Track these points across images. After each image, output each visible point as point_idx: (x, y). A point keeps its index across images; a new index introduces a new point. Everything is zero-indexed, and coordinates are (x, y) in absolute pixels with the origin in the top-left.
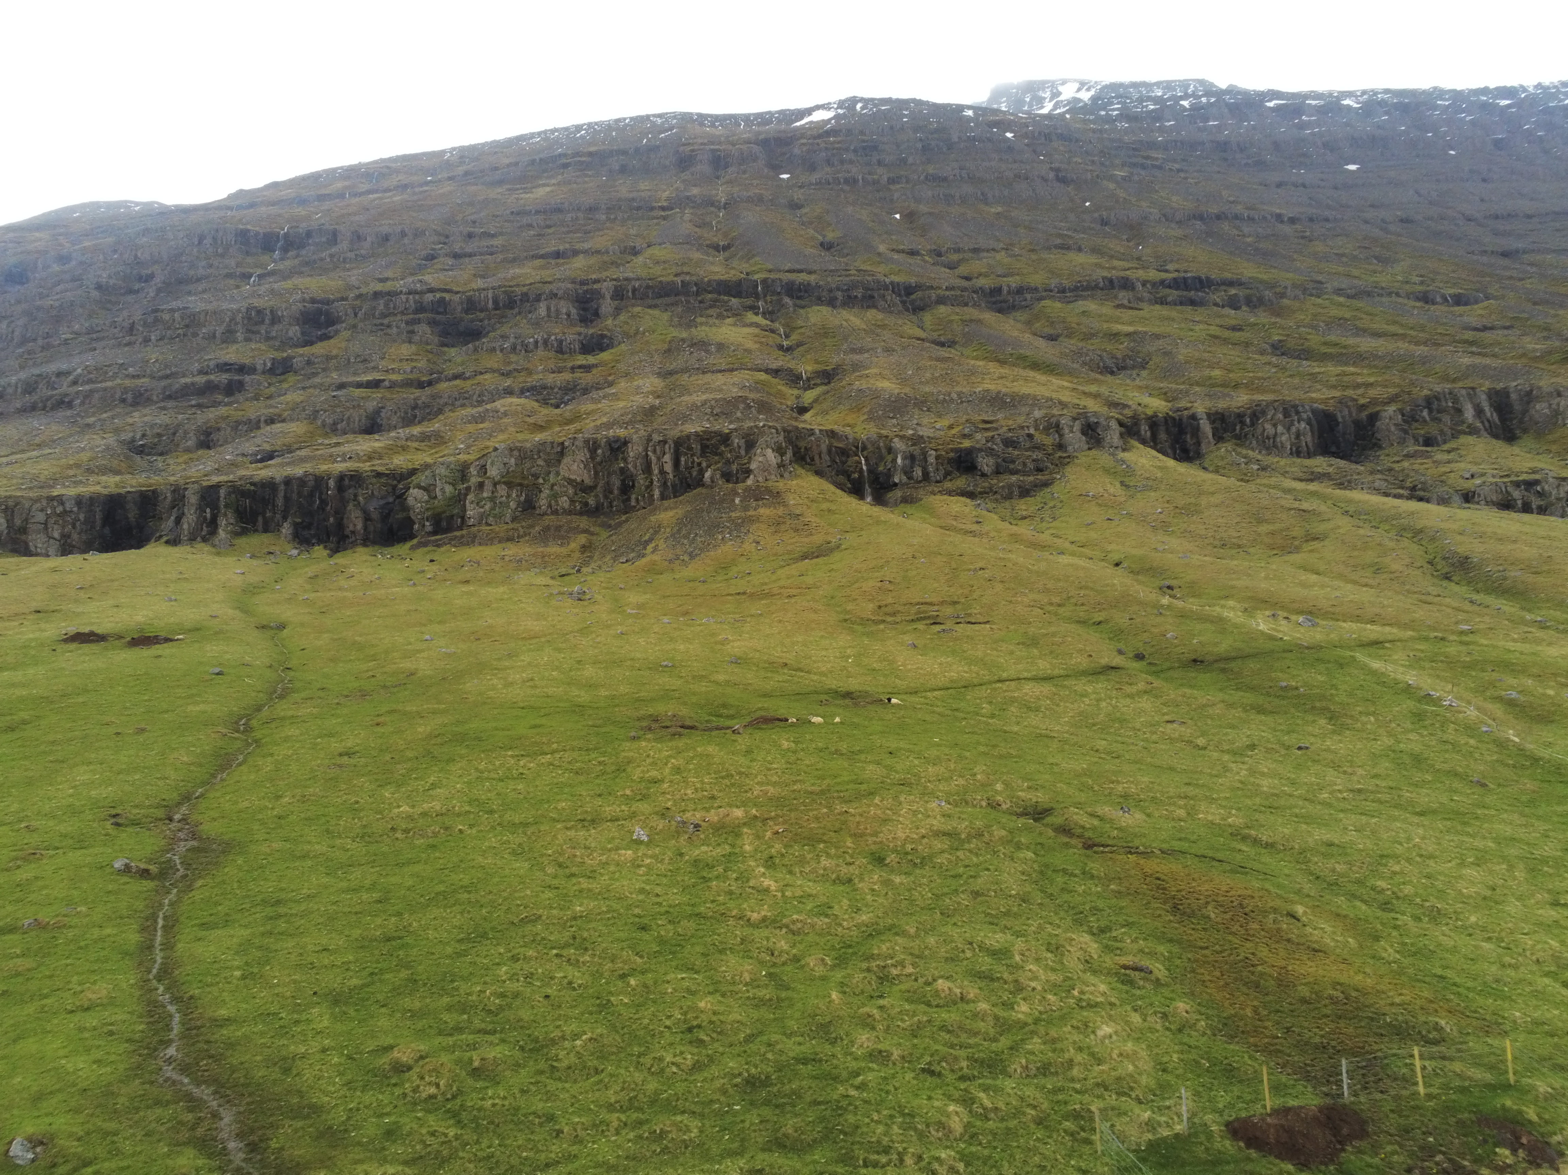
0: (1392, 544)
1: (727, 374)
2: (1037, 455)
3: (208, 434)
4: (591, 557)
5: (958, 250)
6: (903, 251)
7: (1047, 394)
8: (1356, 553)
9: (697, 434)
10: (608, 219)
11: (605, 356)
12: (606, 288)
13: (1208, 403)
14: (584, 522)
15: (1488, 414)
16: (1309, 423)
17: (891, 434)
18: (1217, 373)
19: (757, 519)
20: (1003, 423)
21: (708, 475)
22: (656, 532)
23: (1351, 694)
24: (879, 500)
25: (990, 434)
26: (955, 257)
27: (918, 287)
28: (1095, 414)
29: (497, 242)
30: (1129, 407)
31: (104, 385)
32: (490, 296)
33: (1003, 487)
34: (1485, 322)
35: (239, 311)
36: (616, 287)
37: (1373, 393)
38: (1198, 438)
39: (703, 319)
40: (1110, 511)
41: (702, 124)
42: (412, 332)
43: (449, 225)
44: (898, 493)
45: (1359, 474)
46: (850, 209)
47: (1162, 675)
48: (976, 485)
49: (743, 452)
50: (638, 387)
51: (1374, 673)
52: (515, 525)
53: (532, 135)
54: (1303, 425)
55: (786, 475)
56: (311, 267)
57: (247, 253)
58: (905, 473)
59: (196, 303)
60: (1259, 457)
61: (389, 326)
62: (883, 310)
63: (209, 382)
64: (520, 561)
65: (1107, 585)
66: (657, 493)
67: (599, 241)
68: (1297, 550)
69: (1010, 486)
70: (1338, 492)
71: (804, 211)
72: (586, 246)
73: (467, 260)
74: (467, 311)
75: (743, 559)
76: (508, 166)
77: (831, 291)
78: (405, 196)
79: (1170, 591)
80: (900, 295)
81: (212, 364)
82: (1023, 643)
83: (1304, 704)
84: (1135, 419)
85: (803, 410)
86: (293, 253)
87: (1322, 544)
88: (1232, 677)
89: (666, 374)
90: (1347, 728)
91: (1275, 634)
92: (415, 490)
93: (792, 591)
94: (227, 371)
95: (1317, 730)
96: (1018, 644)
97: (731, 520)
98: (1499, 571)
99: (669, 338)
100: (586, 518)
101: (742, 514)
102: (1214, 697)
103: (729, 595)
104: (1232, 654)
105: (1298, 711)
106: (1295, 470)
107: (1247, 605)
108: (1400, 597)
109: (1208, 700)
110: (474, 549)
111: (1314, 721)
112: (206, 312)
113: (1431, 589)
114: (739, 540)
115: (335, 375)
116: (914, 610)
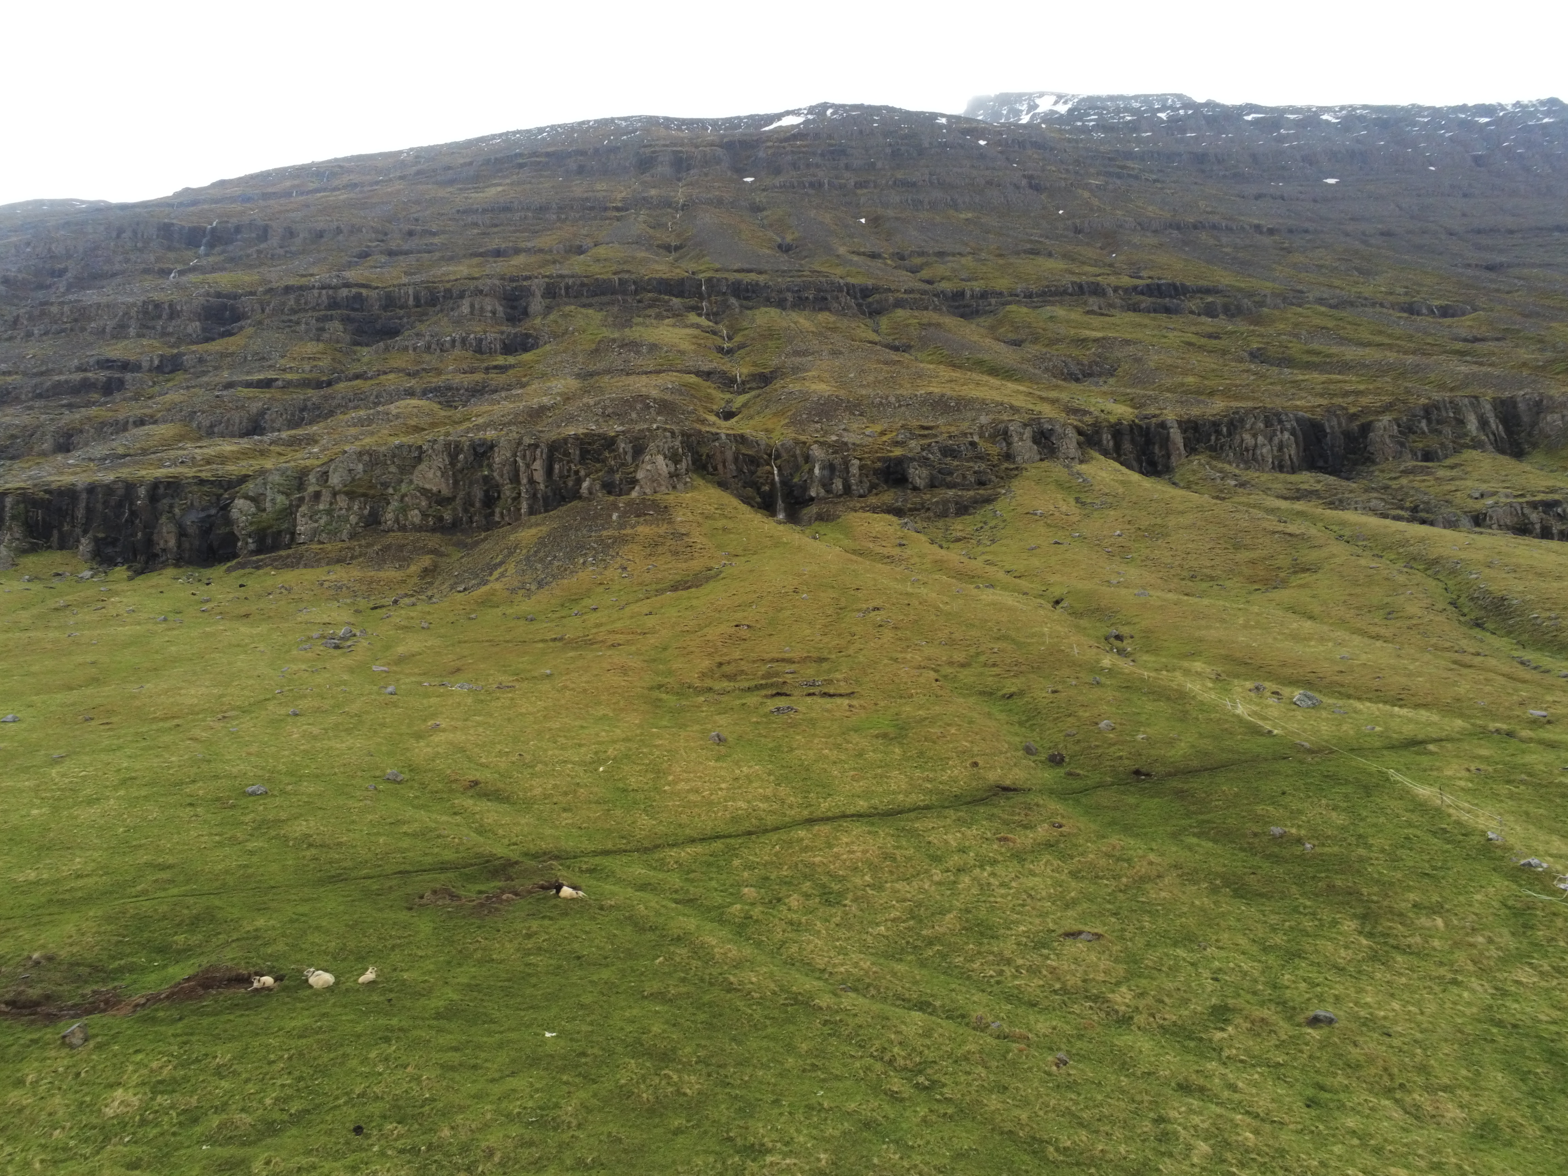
0: (1401, 579)
1: (653, 377)
2: (979, 466)
3: (69, 435)
4: (431, 583)
5: (922, 254)
6: (864, 254)
7: (998, 398)
8: (1358, 590)
9: (576, 437)
10: (559, 219)
11: (527, 357)
12: (537, 285)
13: (1178, 410)
14: (434, 540)
15: (1494, 426)
16: (1293, 433)
17: (810, 440)
18: (1190, 379)
19: (632, 539)
20: (944, 429)
21: (585, 484)
22: (511, 554)
24: (793, 517)
25: (927, 441)
26: (918, 261)
27: (876, 290)
28: (1050, 420)
29: (436, 240)
30: (1090, 413)
32: (411, 292)
33: (937, 503)
34: (1475, 332)
35: (134, 305)
36: (548, 284)
37: (1364, 401)
38: (1167, 449)
39: (641, 320)
40: (1060, 533)
41: (667, 127)
42: (323, 330)
43: (390, 222)
44: (814, 509)
46: (813, 213)
47: (1084, 802)
48: (905, 501)
49: (629, 458)
50: (550, 388)
52: (352, 544)
53: (494, 137)
54: (1286, 435)
55: (680, 486)
56: (236, 262)
57: (170, 249)
58: (824, 486)
59: (91, 297)
60: (1237, 471)
61: (298, 323)
62: (837, 313)
63: (85, 380)
64: (341, 588)
65: (1033, 635)
66: (524, 507)
67: (545, 241)
68: (1284, 584)
69: (945, 502)
70: (1329, 513)
71: (765, 213)
72: (529, 245)
73: (401, 258)
74: (385, 308)
75: (601, 589)
76: (462, 165)
77: (780, 291)
78: (352, 195)
79: (1118, 643)
80: (855, 298)
81: (92, 361)
82: (885, 736)
83: (1314, 878)
84: (1097, 427)
85: (728, 415)
86: (218, 249)
87: (1315, 577)
88: (1193, 808)
89: (585, 376)
90: (1396, 947)
91: (1260, 723)
92: (242, 501)
93: (620, 638)
94: (109, 368)
95: (1343, 952)
96: (877, 736)
97: (601, 541)
98: (1550, 619)
99: (599, 337)
100: (438, 535)
101: (616, 533)
102: (1162, 855)
103: (543, 641)
104: (1195, 763)
105: (1304, 894)
106: (1278, 486)
107: (1219, 670)
108: (1427, 657)
109: (1151, 863)
110: (297, 572)
111: (1334, 923)
112: (99, 305)
113: (1464, 643)
114: (602, 565)
115: (226, 374)
116: (764, 668)
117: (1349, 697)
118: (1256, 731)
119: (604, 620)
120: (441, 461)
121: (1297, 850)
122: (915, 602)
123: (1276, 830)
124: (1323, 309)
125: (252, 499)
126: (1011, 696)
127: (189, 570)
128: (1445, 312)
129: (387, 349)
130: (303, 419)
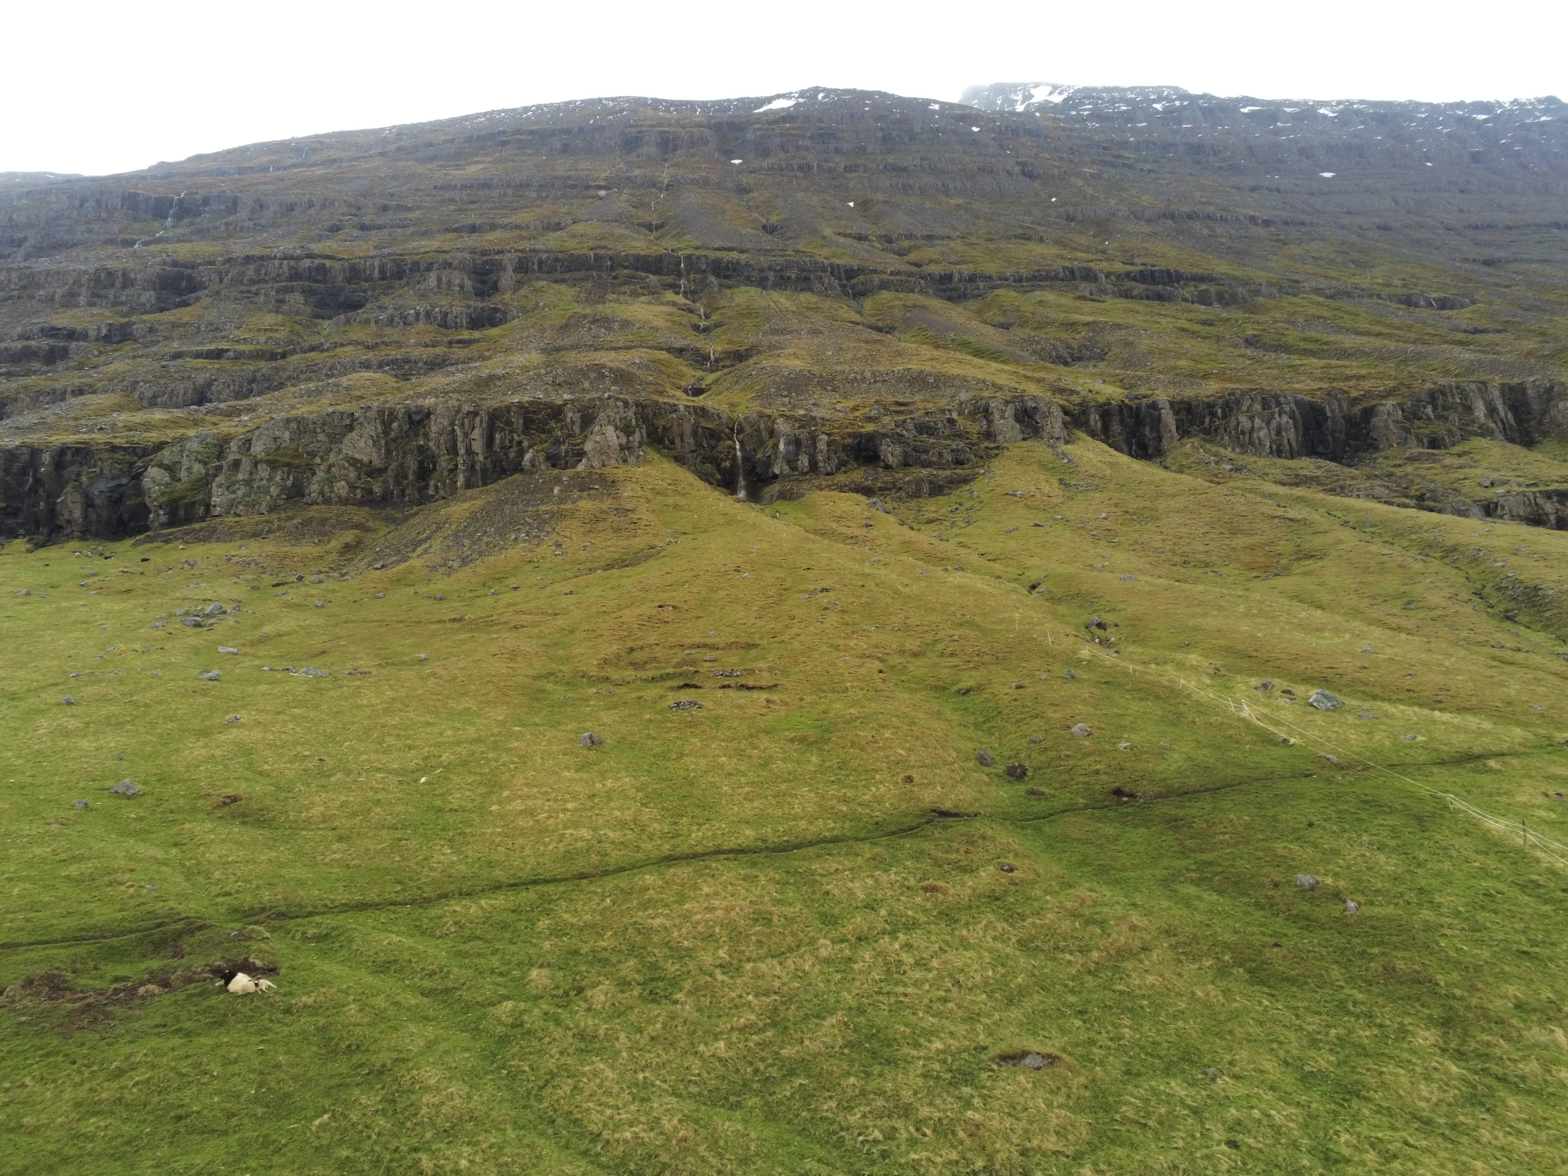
0: (1418, 566)
1: (622, 351)
2: (960, 444)
3: (3, 404)
4: (352, 559)
5: (910, 237)
6: (850, 236)
7: (981, 377)
8: (1370, 578)
9: (520, 406)
10: (540, 197)
11: (494, 332)
12: (509, 260)
13: (1172, 392)
14: (360, 515)
15: (1502, 414)
16: (1292, 416)
17: (776, 413)
18: (1183, 363)
19: (572, 514)
20: (921, 406)
21: (528, 456)
22: (439, 529)
24: (754, 496)
25: (902, 418)
26: (906, 244)
27: (861, 271)
28: (1035, 398)
29: (411, 215)
30: (1077, 393)
32: (377, 263)
33: (910, 482)
34: (1476, 325)
35: (86, 272)
36: (520, 259)
37: (1367, 385)
38: (1158, 431)
39: (615, 296)
40: (1041, 515)
41: (656, 109)
42: (282, 301)
43: (364, 197)
44: (776, 487)
46: (800, 196)
48: (876, 480)
49: (577, 429)
50: (510, 361)
52: (274, 516)
53: (478, 115)
54: (1285, 418)
55: (631, 460)
56: (202, 234)
57: (135, 219)
58: (789, 462)
59: (42, 264)
60: (1232, 456)
61: (256, 294)
62: (820, 293)
63: (27, 348)
65: (1003, 621)
66: (461, 479)
67: (522, 217)
68: (1286, 571)
69: (919, 482)
70: (1331, 499)
71: (752, 195)
72: (506, 221)
73: (374, 232)
74: (349, 280)
75: (530, 567)
76: (444, 142)
77: (762, 270)
78: (331, 170)
79: (1099, 632)
80: (840, 279)
81: (35, 329)
82: (803, 740)
83: (1362, 954)
84: (1084, 407)
85: (697, 392)
86: (186, 221)
87: (1320, 564)
88: (1189, 843)
89: (551, 350)
90: (1502, 1079)
91: (1272, 729)
92: (155, 469)
93: (526, 619)
94: (52, 336)
95: (1423, 1088)
96: (792, 741)
97: (537, 516)
99: (570, 313)
100: (366, 509)
101: (555, 508)
102: (1148, 913)
103: (440, 621)
104: (1193, 782)
105: (1351, 980)
106: (1276, 472)
107: (1219, 664)
108: (1462, 653)
109: (1133, 928)
110: (207, 546)
111: (1403, 1033)
112: (48, 273)
113: (1499, 636)
114: (535, 542)
115: (175, 344)
116: (681, 655)
117: (1375, 697)
118: (1268, 740)
119: (518, 600)
120: (372, 429)
121: (1336, 909)
122: (870, 584)
123: (1305, 879)
124: (1321, 299)
125: (167, 468)
126: (968, 691)
127: (92, 544)
128: (1443, 304)
129: (348, 322)
130: (251, 390)
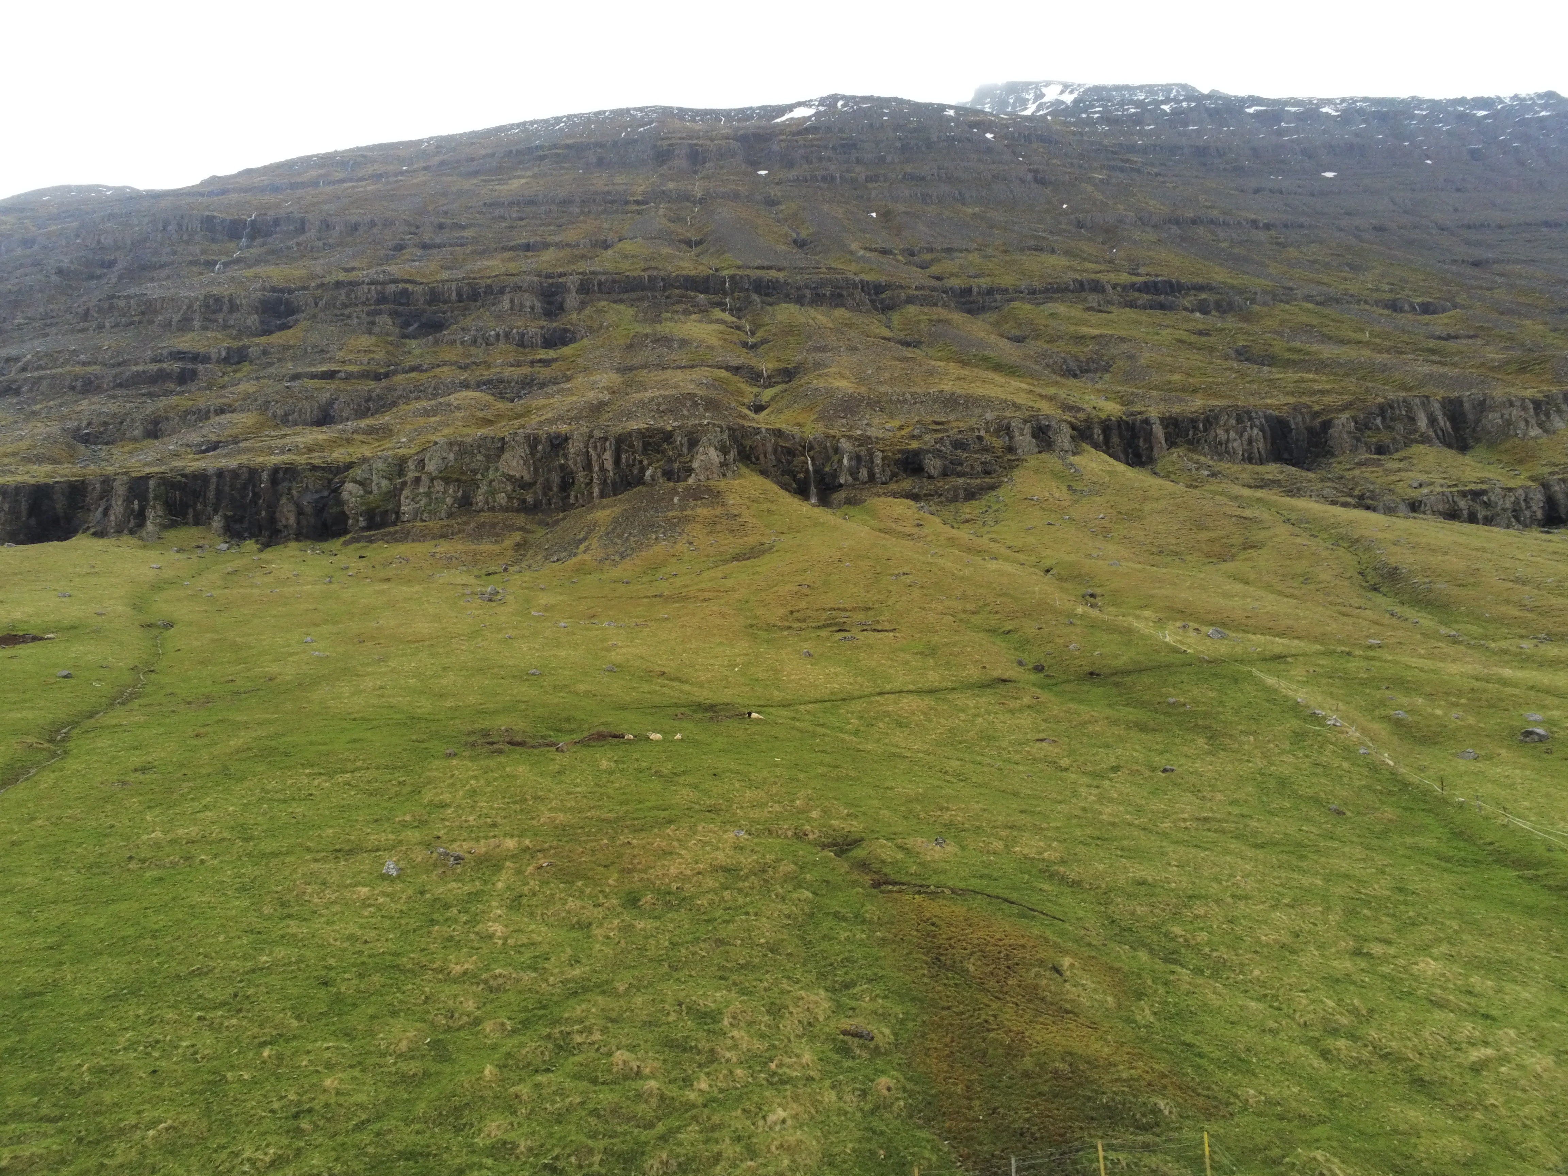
0: (1325, 554)
1: (687, 371)
2: (985, 457)
3: (156, 423)
4: (524, 555)
5: (931, 250)
6: (875, 250)
7: (1003, 396)
8: (1288, 563)
9: (639, 431)
10: (583, 213)
11: (567, 350)
12: (572, 282)
13: (1162, 407)
14: (520, 519)
15: (1442, 423)
16: (1262, 430)
17: (838, 434)
18: (1177, 377)
19: (694, 519)
20: (954, 424)
21: (648, 473)
22: (591, 531)
23: (1237, 712)
24: (824, 501)
25: (940, 435)
26: (928, 257)
27: (888, 286)
28: (1048, 417)
29: (467, 233)
30: (1083, 410)
31: (54, 371)
32: (454, 287)
33: (949, 489)
34: (1451, 331)
35: (197, 299)
36: (582, 281)
37: (1327, 400)
38: (1150, 442)
39: (669, 315)
40: (1053, 516)
41: (682, 119)
42: (373, 323)
43: (420, 215)
44: (843, 494)
45: (1309, 481)
46: (826, 207)
47: (1055, 689)
48: (921, 488)
49: (685, 450)
50: (595, 382)
51: (1266, 689)
52: (450, 522)
53: (511, 126)
54: (1256, 431)
55: (729, 474)
56: (276, 255)
57: (213, 241)
58: (851, 474)
59: (153, 290)
60: (1211, 463)
61: (349, 317)
62: (851, 309)
63: (161, 370)
64: (450, 558)
65: (1027, 592)
66: (596, 491)
67: (571, 235)
68: (1233, 557)
69: (956, 489)
70: (1285, 499)
71: (780, 207)
72: (557, 239)
73: (436, 251)
74: (430, 303)
75: (674, 560)
76: (484, 157)
77: (799, 288)
78: (379, 186)
79: (1091, 599)
80: (869, 294)
81: (165, 352)
83: (1188, 722)
84: (1088, 421)
85: (758, 408)
86: (259, 241)
87: (1259, 552)
88: (1124, 691)
89: (625, 370)
91: (1180, 646)
92: (351, 484)
94: (181, 359)
95: (1192, 750)
97: (667, 520)
98: (1426, 583)
99: (632, 333)
100: (523, 515)
101: (679, 514)
102: (1099, 713)
103: (646, 597)
105: (1180, 729)
106: (1245, 477)
107: (1162, 615)
108: (1319, 609)
109: (1092, 716)
110: (408, 545)
111: (1193, 740)
112: (164, 299)
113: (1355, 600)
114: (672, 539)
115: (290, 366)
116: (825, 615)
117: (1249, 632)
118: (1176, 650)
119: (688, 583)
120: (522, 451)
121: (1182, 710)
122: (935, 569)
123: (1172, 700)
124: (1310, 306)
125: (360, 483)
126: (1009, 632)
128: (1426, 309)
129: (436, 342)
130: (368, 409)
